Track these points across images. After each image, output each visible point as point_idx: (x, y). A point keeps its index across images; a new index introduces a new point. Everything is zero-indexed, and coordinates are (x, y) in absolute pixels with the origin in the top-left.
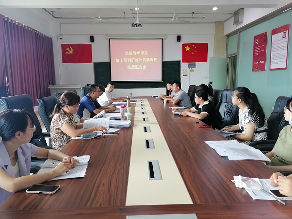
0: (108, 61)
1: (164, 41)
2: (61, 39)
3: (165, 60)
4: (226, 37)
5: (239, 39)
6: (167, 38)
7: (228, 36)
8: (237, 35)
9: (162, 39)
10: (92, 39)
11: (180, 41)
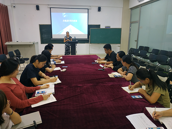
0: (50, 24)
1: (89, 10)
2: (14, 7)
3: (90, 24)
4: (130, 10)
5: (140, 11)
6: (91, 8)
7: (132, 9)
8: (139, 8)
9: (88, 9)
10: (38, 8)
11: (100, 11)
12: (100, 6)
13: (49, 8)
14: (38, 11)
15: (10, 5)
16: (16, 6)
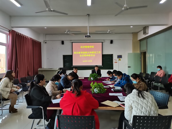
0: (71, 54)
3: (104, 53)
4: (139, 41)
5: (147, 43)
6: (105, 41)
7: (140, 40)
9: (102, 42)
10: (63, 43)
14: (63, 45)
15: (43, 41)
16: (47, 42)
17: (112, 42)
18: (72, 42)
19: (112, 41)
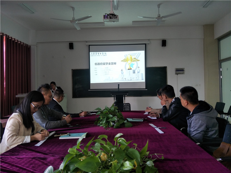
1: (147, 45)
6: (150, 43)
9: (145, 44)
11: (165, 46)
12: (164, 38)
13: (87, 45)
14: (72, 50)
15: (35, 44)
17: (164, 43)
18: (89, 45)
19: (166, 40)
